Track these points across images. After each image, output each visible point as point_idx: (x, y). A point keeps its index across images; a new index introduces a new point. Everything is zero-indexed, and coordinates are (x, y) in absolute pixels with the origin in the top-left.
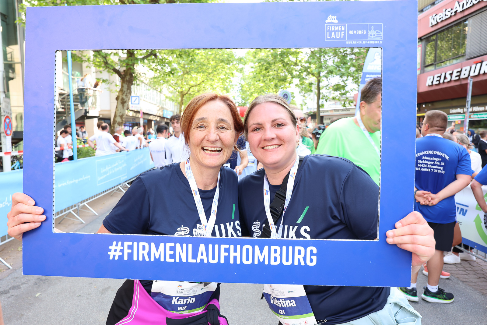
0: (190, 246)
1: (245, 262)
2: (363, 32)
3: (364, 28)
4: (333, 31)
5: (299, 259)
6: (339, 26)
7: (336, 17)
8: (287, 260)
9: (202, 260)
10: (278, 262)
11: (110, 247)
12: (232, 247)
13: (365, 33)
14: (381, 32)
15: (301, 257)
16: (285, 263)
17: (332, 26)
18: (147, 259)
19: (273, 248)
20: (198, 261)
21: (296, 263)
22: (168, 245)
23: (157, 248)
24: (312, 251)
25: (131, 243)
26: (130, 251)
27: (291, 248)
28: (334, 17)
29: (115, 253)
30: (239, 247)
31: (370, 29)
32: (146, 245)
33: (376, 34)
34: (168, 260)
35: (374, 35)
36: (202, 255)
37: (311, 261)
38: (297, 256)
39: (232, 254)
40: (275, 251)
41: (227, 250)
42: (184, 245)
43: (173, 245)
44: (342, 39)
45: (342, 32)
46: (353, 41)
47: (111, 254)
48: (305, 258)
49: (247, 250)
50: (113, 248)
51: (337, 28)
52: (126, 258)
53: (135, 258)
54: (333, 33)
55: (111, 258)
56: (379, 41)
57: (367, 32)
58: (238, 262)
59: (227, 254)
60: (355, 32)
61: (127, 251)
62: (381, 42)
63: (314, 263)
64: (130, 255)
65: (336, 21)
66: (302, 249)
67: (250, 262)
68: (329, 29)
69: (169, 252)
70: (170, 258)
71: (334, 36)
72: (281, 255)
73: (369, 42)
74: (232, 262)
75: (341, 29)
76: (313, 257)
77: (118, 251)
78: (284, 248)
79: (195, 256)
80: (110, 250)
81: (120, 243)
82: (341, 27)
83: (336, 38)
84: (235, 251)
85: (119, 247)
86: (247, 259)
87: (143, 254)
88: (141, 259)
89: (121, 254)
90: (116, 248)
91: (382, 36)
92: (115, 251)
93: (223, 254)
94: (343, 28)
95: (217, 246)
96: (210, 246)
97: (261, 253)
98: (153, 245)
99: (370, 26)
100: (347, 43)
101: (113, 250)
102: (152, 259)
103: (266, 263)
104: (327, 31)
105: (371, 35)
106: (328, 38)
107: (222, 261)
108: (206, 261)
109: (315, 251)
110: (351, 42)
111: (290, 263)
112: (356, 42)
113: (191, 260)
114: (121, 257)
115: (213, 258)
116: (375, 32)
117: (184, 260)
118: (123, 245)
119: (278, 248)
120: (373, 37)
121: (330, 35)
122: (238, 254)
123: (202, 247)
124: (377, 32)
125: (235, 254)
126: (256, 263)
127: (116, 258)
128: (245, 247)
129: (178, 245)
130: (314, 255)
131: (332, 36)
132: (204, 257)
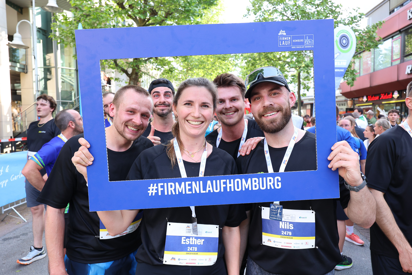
0: (201, 182)
1: (236, 189)
2: (302, 40)
3: (302, 38)
4: (283, 40)
5: (270, 185)
6: (287, 37)
7: (285, 31)
8: (263, 187)
9: (209, 191)
10: (257, 188)
11: (149, 188)
12: (228, 181)
14: (312, 40)
15: (271, 183)
16: (261, 188)
17: (282, 37)
18: (174, 193)
19: (253, 179)
20: (207, 191)
21: (269, 188)
22: (187, 183)
23: (180, 186)
24: (278, 179)
25: (162, 184)
26: (162, 189)
27: (265, 179)
28: (283, 31)
29: (152, 192)
30: (232, 180)
31: (306, 39)
32: (173, 184)
34: (188, 192)
35: (309, 42)
36: (209, 187)
37: (278, 185)
38: (269, 183)
39: (228, 185)
40: (255, 181)
41: (225, 183)
42: (198, 182)
43: (190, 183)
44: (289, 45)
45: (289, 41)
46: (296, 46)
47: (150, 192)
48: (274, 184)
49: (238, 182)
50: (151, 188)
51: (286, 39)
52: (160, 194)
53: (166, 194)
54: (283, 41)
55: (150, 195)
56: (312, 46)
57: (304, 40)
58: (233, 190)
59: (225, 186)
60: (297, 41)
61: (160, 189)
62: (313, 47)
63: (280, 187)
64: (163, 192)
65: (285, 34)
66: (272, 178)
67: (240, 189)
68: (281, 39)
69: (188, 188)
70: (189, 191)
71: (284, 44)
72: (259, 183)
73: (305, 47)
74: (228, 190)
75: (288, 39)
76: (279, 183)
77: (154, 190)
78: (261, 179)
79: (205, 189)
80: (149, 190)
81: (155, 185)
82: (288, 38)
84: (230, 183)
85: (155, 187)
86: (238, 188)
87: (171, 190)
88: (170, 193)
89: (156, 191)
90: (153, 188)
91: (313, 42)
92: (153, 190)
93: (223, 186)
94: (289, 38)
95: (218, 181)
96: (214, 181)
97: (247, 182)
98: (177, 184)
100: (292, 47)
101: (151, 190)
102: (177, 193)
103: (250, 189)
104: (279, 41)
105: (306, 42)
106: (280, 45)
107: (222, 190)
108: (212, 191)
109: (280, 180)
111: (265, 188)
112: (297, 47)
113: (202, 192)
114: (157, 193)
115: (217, 189)
116: (309, 40)
117: (198, 192)
118: (157, 186)
119: (257, 179)
120: (308, 43)
121: (282, 43)
122: (232, 185)
123: (209, 182)
124: (310, 40)
125: (230, 185)
126: (244, 189)
127: (154, 194)
128: (236, 180)
129: (193, 183)
130: (279, 181)
131: (283, 44)
132: (211, 189)
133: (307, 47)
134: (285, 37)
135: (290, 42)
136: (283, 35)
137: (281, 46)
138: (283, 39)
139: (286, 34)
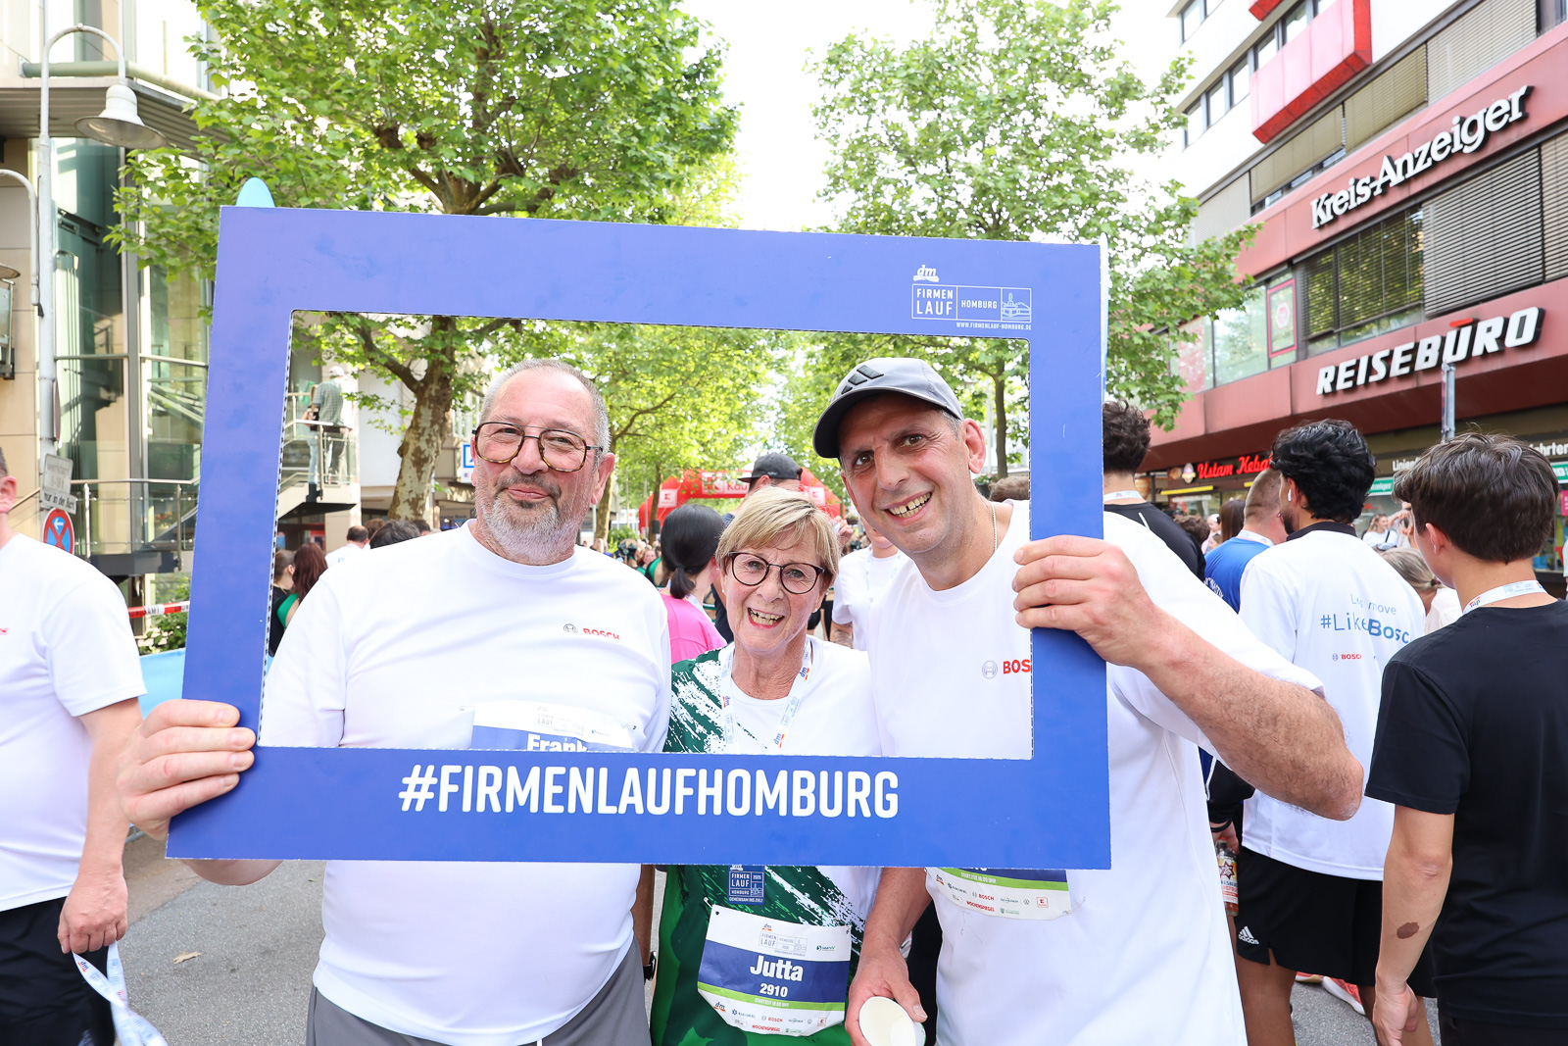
0: (604, 772)
1: (733, 810)
3: (993, 296)
4: (929, 299)
5: (857, 801)
7: (935, 270)
8: (831, 806)
9: (631, 807)
10: (810, 810)
11: (405, 780)
12: (703, 773)
13: (995, 307)
14: (1027, 307)
15: (862, 796)
16: (825, 811)
18: (496, 808)
19: (798, 775)
20: (622, 810)
21: (851, 813)
22: (551, 771)
23: (523, 779)
24: (886, 782)
25: (457, 769)
26: (455, 788)
27: (838, 775)
28: (931, 270)
29: (416, 795)
30: (718, 773)
31: (1006, 300)
32: (496, 772)
33: (1018, 309)
34: (550, 808)
35: (1014, 312)
36: (631, 794)
37: (886, 805)
38: (852, 795)
39: (704, 791)
40: (804, 783)
41: (692, 782)
42: (590, 771)
43: (561, 770)
47: (407, 797)
48: (871, 800)
49: (739, 780)
50: (411, 781)
51: (937, 294)
52: (443, 806)
53: (467, 807)
54: (929, 303)
55: (406, 807)
57: (999, 304)
58: (717, 811)
59: (690, 792)
60: (974, 304)
61: (447, 788)
62: (1028, 328)
63: (892, 812)
64: (455, 799)
65: (935, 279)
66: (865, 777)
67: (744, 810)
69: (551, 789)
70: (554, 803)
72: (817, 792)
74: (702, 810)
76: (889, 797)
77: (425, 788)
78: (824, 775)
79: (614, 798)
80: (405, 788)
81: (431, 769)
83: (935, 315)
84: (710, 784)
85: (429, 780)
86: (738, 804)
87: (487, 796)
88: (481, 807)
89: (431, 795)
90: (420, 781)
91: (1030, 314)
92: (418, 788)
93: (682, 791)
94: (950, 294)
95: (667, 773)
96: (652, 773)
97: (771, 785)
98: (512, 771)
100: (958, 325)
101: (412, 788)
102: (509, 808)
103: (783, 812)
104: (916, 299)
105: (1007, 312)
107: (679, 810)
108: (639, 810)
109: (894, 784)
110: (967, 325)
111: (837, 811)
112: (976, 325)
113: (604, 808)
114: (432, 804)
115: (658, 803)
116: (1016, 305)
117: (588, 809)
118: (437, 774)
119: (810, 776)
120: (1011, 315)
121: (923, 308)
122: (716, 792)
123: (632, 774)
124: (1020, 306)
125: (710, 791)
126: (759, 811)
127: (419, 807)
128: (733, 774)
129: (574, 772)
130: (893, 791)
132: (637, 800)
133: (1010, 327)
134: (937, 289)
136: (927, 282)
137: (919, 315)
138: (929, 295)
139: (937, 280)
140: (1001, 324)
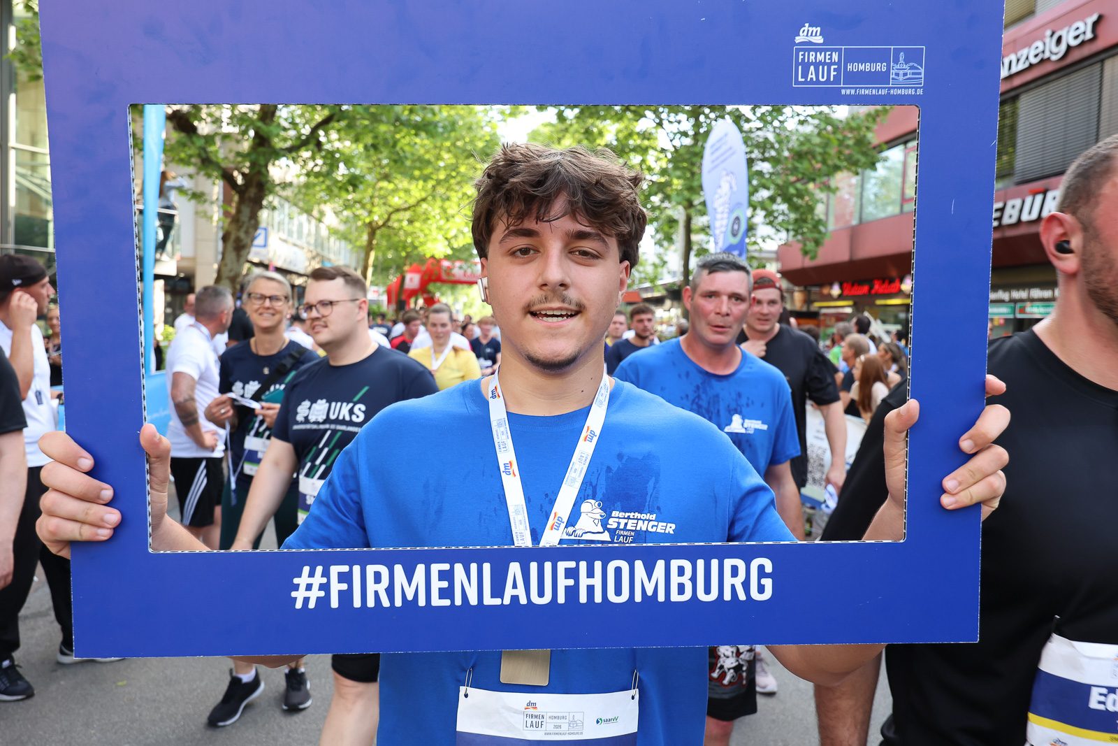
0: (487, 567)
1: (613, 598)
2: (880, 67)
3: (882, 56)
4: (812, 63)
5: (733, 586)
6: (826, 50)
7: (819, 29)
8: (707, 591)
9: (515, 599)
10: (687, 596)
11: (296, 581)
12: (583, 565)
13: (884, 69)
14: (920, 68)
15: (738, 581)
16: (702, 596)
17: (809, 50)
18: (386, 603)
19: (675, 564)
20: (507, 601)
21: (727, 597)
22: (436, 568)
23: (410, 576)
24: (761, 568)
25: (345, 568)
26: (344, 587)
27: (715, 563)
28: (814, 28)
31: (896, 61)
32: (384, 570)
33: (909, 71)
34: (436, 601)
35: (905, 74)
36: (515, 586)
37: (761, 589)
38: (728, 580)
39: (584, 582)
40: (681, 571)
41: (572, 573)
42: (474, 567)
43: (446, 567)
44: (832, 83)
45: (833, 67)
46: (856, 88)
47: (299, 595)
48: (746, 584)
49: (618, 571)
50: (302, 581)
51: (820, 57)
52: (335, 603)
53: (357, 603)
54: (812, 68)
55: (299, 605)
56: (916, 88)
57: (888, 66)
58: (598, 598)
59: (571, 582)
60: (862, 67)
61: (336, 587)
62: (920, 92)
63: (767, 595)
64: (346, 596)
65: (819, 40)
66: (740, 564)
67: (624, 597)
68: (803, 59)
69: (437, 584)
70: (441, 597)
71: (814, 76)
72: (693, 579)
73: (892, 92)
74: (583, 598)
75: (831, 59)
76: (764, 581)
77: (315, 587)
78: (701, 563)
79: (498, 591)
80: (296, 587)
81: (319, 569)
82: (831, 55)
83: (818, 82)
84: (590, 574)
85: (318, 579)
86: (618, 592)
87: (376, 593)
88: (371, 603)
89: (322, 594)
90: (310, 580)
91: (923, 76)
92: (309, 587)
93: (563, 582)
94: (835, 57)
95: (548, 566)
96: (534, 566)
97: (650, 574)
98: (398, 569)
99: (897, 52)
100: (843, 92)
101: (302, 587)
102: (398, 603)
103: (661, 598)
104: (798, 64)
105: (897, 74)
106: (800, 79)
107: (561, 599)
108: (523, 601)
109: (768, 569)
110: (853, 92)
111: (713, 596)
112: (863, 92)
113: (488, 600)
114: (323, 602)
115: (541, 593)
116: (906, 67)
117: (473, 601)
118: (326, 574)
119: (687, 564)
120: (901, 78)
121: (805, 75)
122: (597, 581)
123: (515, 568)
124: (912, 68)
125: (590, 581)
126: (638, 598)
127: (312, 605)
128: (612, 565)
129: (459, 568)
130: (768, 576)
131: (810, 76)
132: (520, 592)
133: (899, 92)
134: (821, 51)
135: (835, 70)
136: (810, 43)
137: (802, 83)
138: (812, 58)
139: (821, 41)
140: (890, 89)
